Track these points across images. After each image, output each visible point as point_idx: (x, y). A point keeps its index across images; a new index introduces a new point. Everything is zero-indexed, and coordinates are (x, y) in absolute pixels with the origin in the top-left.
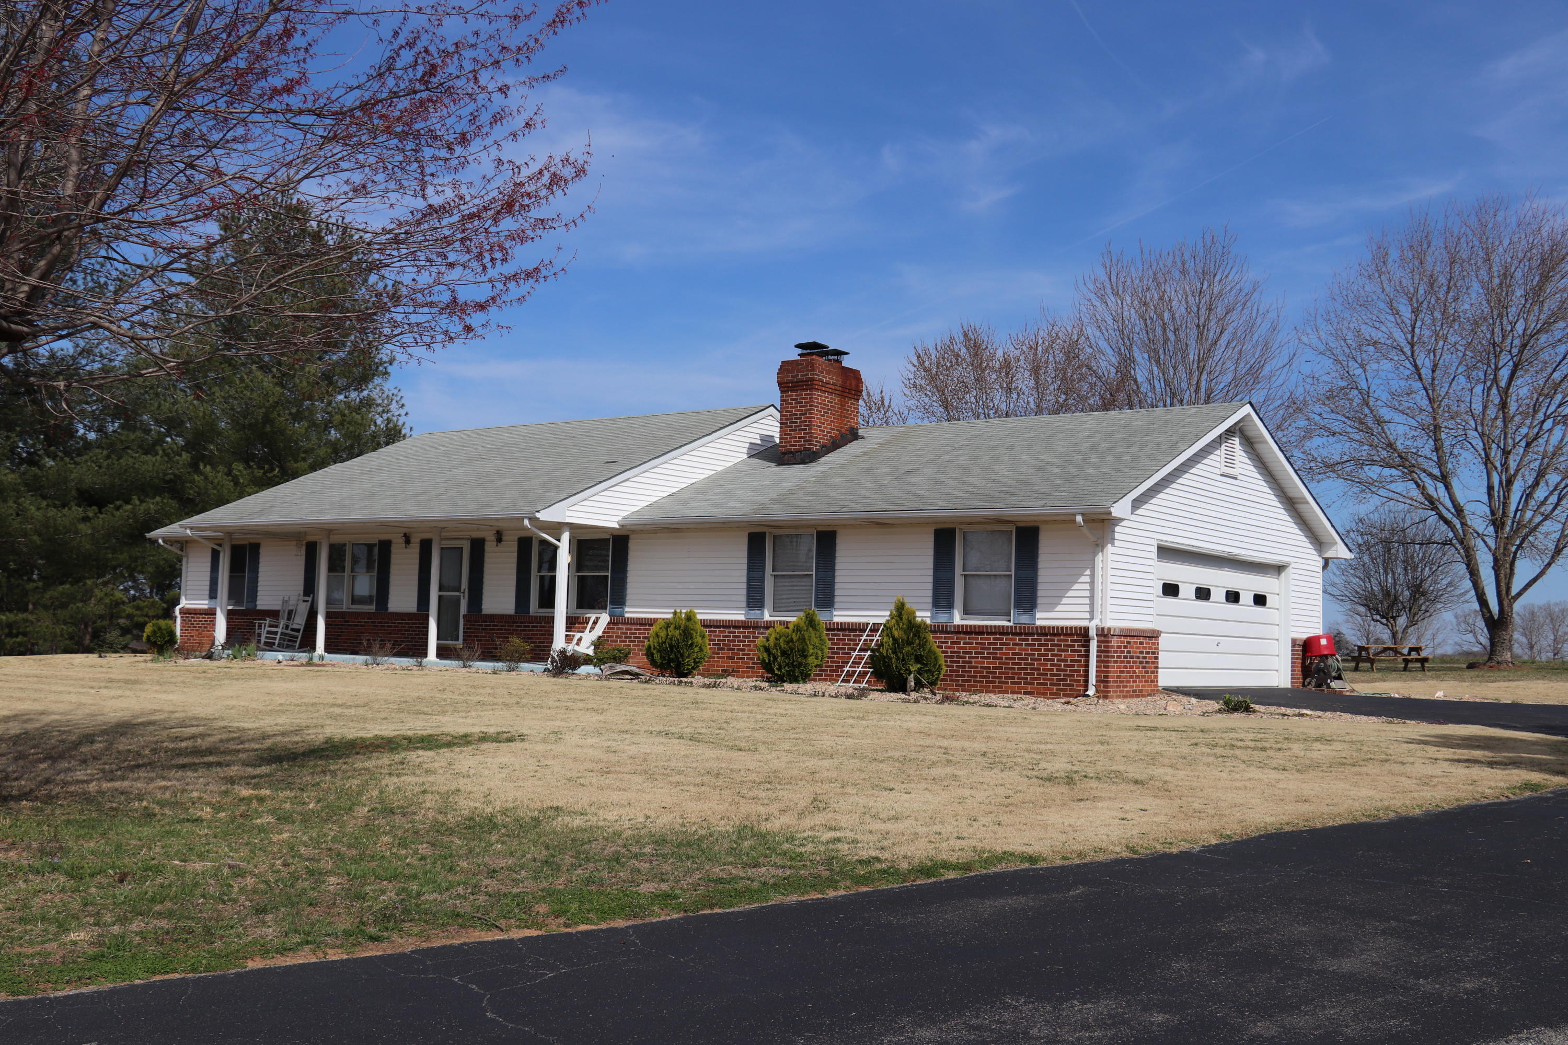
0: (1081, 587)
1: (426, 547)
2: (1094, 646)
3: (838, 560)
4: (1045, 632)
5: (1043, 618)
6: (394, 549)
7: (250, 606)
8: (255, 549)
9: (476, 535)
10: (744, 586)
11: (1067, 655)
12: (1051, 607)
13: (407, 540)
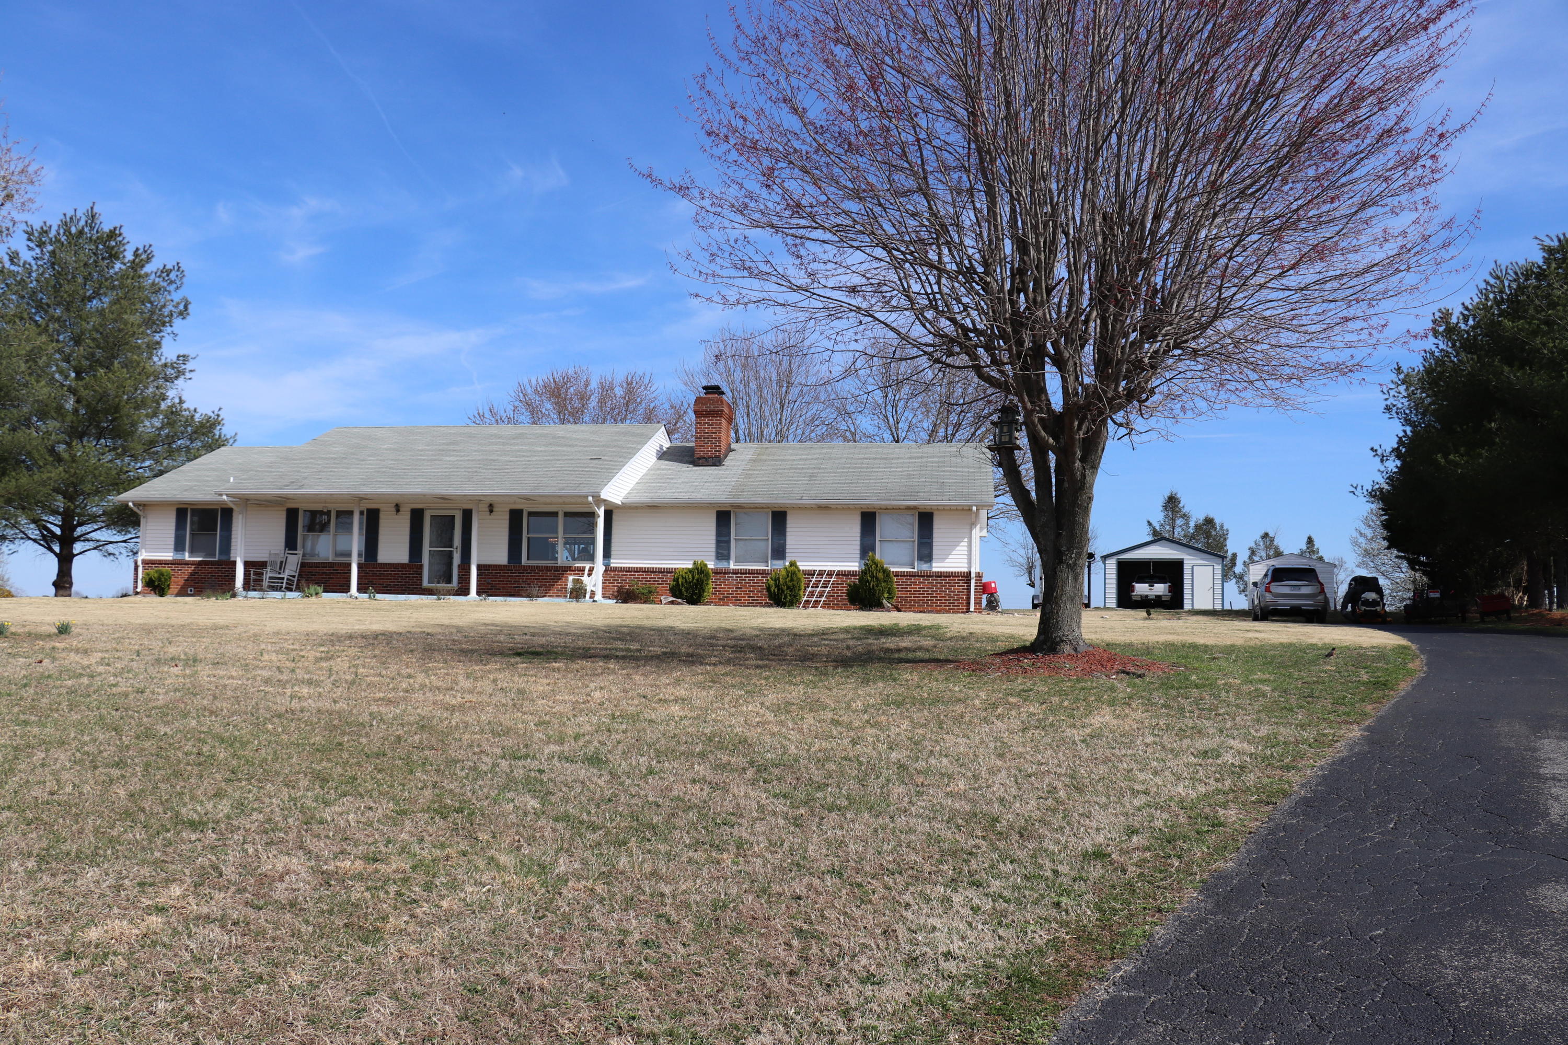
0: (963, 547)
1: (417, 516)
2: (973, 582)
3: (788, 530)
4: (940, 575)
5: (937, 566)
6: (382, 515)
7: (224, 558)
8: (227, 513)
9: (467, 506)
10: (714, 546)
11: (956, 589)
12: (943, 559)
13: (398, 508)
